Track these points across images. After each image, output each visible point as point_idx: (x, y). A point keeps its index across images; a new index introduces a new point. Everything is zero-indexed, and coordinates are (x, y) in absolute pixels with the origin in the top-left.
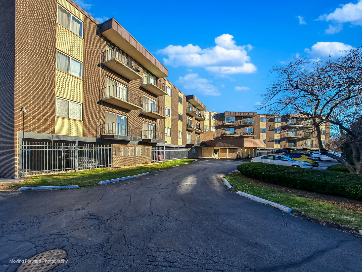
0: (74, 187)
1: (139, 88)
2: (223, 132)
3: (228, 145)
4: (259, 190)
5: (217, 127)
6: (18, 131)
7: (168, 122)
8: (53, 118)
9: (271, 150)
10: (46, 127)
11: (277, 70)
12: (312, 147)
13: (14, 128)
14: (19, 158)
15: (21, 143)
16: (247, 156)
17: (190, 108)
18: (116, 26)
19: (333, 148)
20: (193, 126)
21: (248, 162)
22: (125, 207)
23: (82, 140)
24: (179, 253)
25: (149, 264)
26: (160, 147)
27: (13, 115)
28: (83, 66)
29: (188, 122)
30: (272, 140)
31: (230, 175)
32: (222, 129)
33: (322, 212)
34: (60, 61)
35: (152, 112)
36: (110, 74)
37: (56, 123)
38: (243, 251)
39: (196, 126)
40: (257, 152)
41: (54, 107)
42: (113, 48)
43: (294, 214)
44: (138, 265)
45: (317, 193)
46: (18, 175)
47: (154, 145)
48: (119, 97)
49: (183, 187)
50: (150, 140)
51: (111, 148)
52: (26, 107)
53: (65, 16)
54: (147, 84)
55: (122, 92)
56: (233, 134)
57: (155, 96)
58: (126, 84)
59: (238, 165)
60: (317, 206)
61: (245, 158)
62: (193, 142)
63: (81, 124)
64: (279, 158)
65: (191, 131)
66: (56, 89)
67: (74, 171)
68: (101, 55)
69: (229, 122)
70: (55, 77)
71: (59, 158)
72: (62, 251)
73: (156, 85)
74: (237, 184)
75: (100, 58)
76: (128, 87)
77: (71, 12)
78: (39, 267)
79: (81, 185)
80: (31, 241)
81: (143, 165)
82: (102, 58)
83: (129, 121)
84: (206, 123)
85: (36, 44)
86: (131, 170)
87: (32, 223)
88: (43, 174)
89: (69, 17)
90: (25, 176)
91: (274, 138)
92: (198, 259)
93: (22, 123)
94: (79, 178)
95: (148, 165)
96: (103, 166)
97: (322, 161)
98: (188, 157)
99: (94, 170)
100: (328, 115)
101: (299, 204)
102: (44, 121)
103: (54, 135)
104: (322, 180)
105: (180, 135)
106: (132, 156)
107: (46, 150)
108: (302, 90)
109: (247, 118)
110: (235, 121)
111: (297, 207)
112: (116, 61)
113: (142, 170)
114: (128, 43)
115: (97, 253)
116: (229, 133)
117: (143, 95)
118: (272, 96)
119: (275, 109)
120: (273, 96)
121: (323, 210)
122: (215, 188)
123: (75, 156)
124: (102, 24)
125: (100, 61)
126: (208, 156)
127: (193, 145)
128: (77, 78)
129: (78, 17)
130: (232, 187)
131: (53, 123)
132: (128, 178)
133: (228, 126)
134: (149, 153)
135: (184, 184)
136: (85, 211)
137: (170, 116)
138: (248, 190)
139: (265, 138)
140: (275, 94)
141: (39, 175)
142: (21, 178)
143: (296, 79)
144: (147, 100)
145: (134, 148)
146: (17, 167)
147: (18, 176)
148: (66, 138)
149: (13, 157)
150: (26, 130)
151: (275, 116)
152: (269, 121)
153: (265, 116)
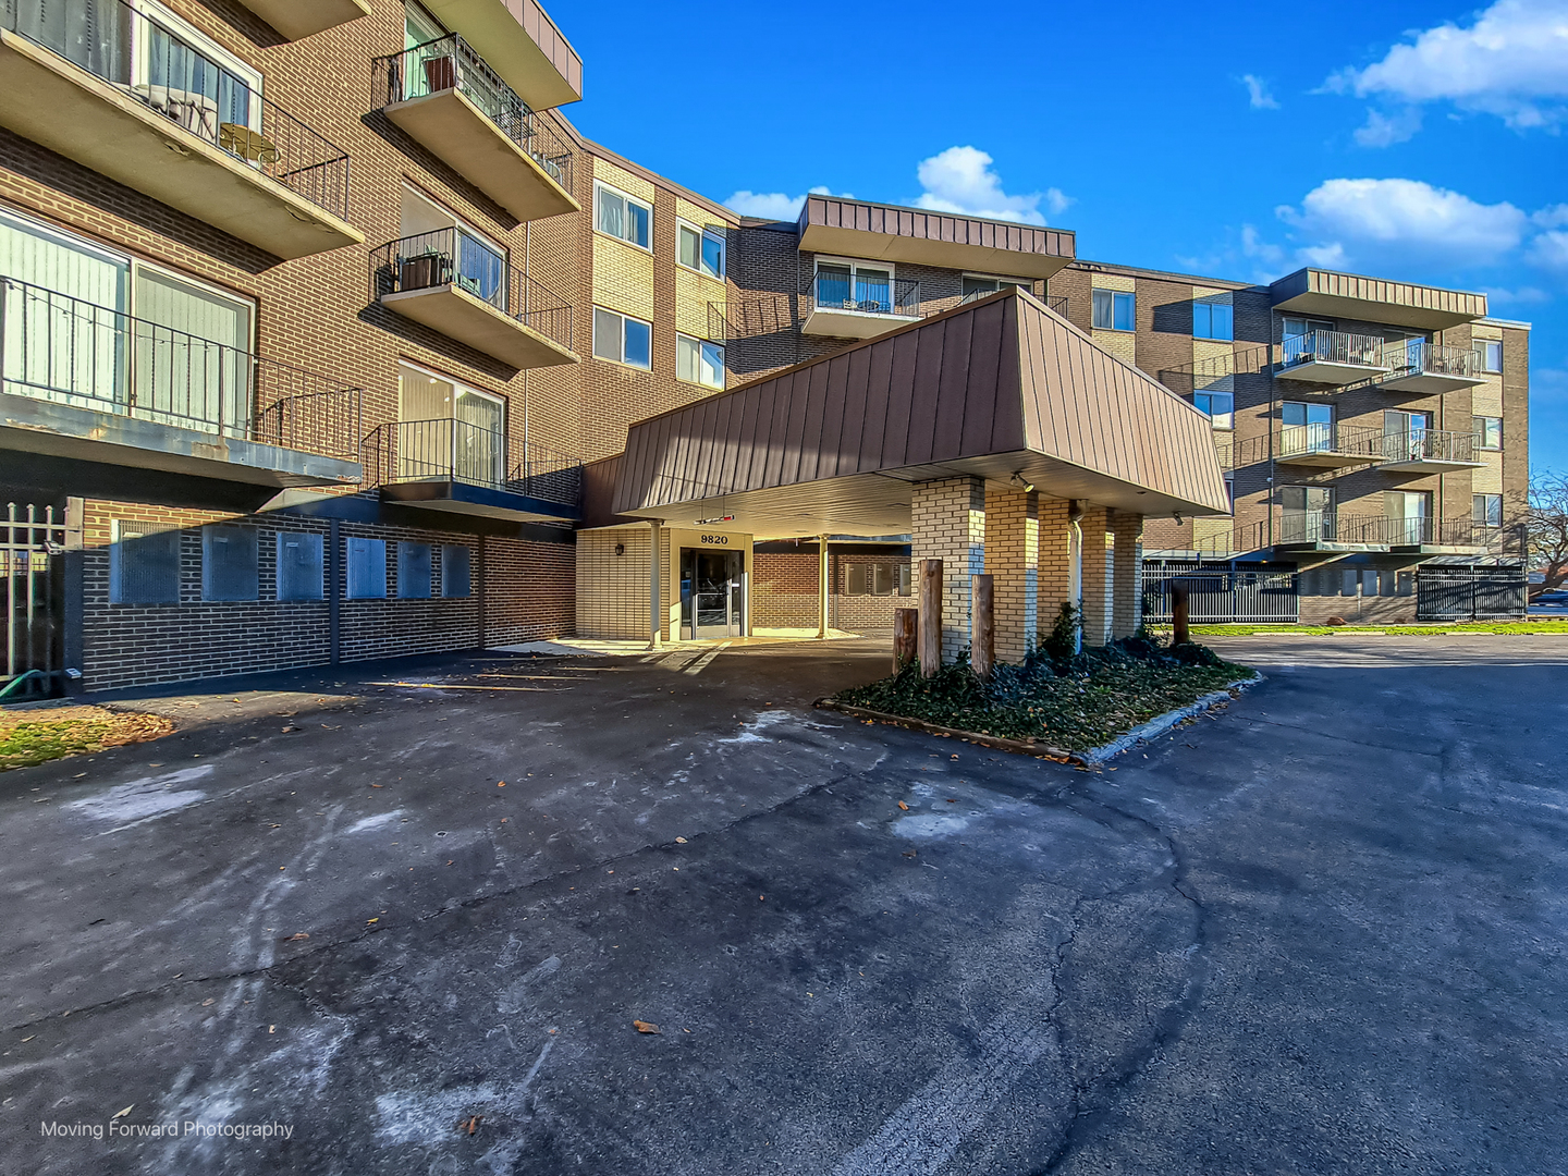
151: (1194, 287)
152: (1155, 328)
153: (1127, 285)
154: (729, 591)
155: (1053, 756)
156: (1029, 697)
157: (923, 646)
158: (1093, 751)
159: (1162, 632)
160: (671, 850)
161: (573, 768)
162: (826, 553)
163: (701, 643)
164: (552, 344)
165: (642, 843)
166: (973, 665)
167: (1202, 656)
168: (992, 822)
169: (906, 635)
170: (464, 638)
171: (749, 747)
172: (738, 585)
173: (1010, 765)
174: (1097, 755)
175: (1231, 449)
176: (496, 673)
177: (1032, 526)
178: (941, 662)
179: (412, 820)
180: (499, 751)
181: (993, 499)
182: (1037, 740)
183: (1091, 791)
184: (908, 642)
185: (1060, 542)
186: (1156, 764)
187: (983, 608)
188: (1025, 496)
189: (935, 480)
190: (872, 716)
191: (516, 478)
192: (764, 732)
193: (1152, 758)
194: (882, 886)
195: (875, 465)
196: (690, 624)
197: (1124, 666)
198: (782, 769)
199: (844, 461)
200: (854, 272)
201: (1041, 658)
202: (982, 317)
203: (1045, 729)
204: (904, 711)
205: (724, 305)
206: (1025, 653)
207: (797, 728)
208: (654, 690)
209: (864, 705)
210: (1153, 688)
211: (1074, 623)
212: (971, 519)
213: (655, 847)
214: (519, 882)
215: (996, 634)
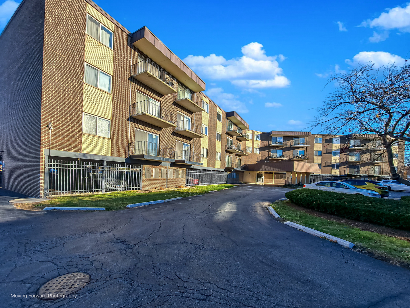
0: (101, 209)
1: (173, 104)
2: (269, 155)
3: (274, 170)
4: (313, 221)
5: (262, 149)
6: (44, 148)
7: (204, 142)
8: (80, 135)
9: (327, 176)
10: (73, 145)
11: (337, 79)
12: (380, 173)
13: (40, 145)
14: (44, 177)
15: (47, 161)
16: (297, 183)
17: (230, 126)
18: (148, 35)
19: (407, 176)
20: (233, 146)
21: (299, 189)
22: (154, 232)
23: (111, 159)
24: (215, 286)
25: (180, 296)
26: (196, 169)
27: (39, 131)
28: (112, 79)
29: (228, 143)
30: (329, 164)
31: (277, 203)
32: (268, 151)
33: (395, 250)
34: (88, 74)
35: (187, 130)
36: (141, 88)
37: (83, 141)
38: (292, 289)
39: (237, 147)
40: (310, 178)
41: (81, 123)
42: (145, 60)
43: (357, 250)
44: (167, 296)
45: (388, 226)
46: (43, 194)
47: (188, 167)
48: (150, 113)
49: (220, 214)
50: (184, 162)
51: (140, 169)
52: (52, 123)
53: (95, 26)
54: (182, 99)
55: (153, 109)
56: (281, 157)
57: (191, 112)
58: (158, 99)
59: (286, 192)
60: (387, 242)
61: (295, 185)
62: (233, 165)
63: (109, 142)
64: (338, 185)
65: (231, 153)
66: (83, 105)
67: (100, 193)
68: (131, 67)
69: (277, 143)
70: (83, 91)
71: (85, 179)
72: (85, 274)
73: (192, 100)
74: (285, 213)
75: (131, 71)
76: (160, 103)
77: (101, 22)
78: (61, 289)
79: (108, 207)
80: (53, 262)
81: (176, 189)
82: (133, 71)
83: (161, 140)
84: (249, 143)
85: (64, 56)
86: (162, 194)
87: (55, 244)
88: (69, 195)
89: (99, 27)
90: (51, 196)
91: (331, 162)
92: (237, 294)
93: (48, 140)
94: (106, 200)
95: (181, 189)
96: (132, 188)
97: (393, 191)
98: (227, 182)
99: (122, 193)
100: (403, 133)
101: (364, 239)
102: (70, 139)
103: (81, 154)
104: (394, 211)
105: (218, 156)
106: (164, 178)
107: (72, 170)
108: (368, 102)
109: (298, 138)
110: (284, 142)
111: (361, 242)
112: (148, 74)
113: (174, 194)
114: (162, 54)
115: (122, 280)
116: (276, 156)
117: (177, 111)
118: (330, 110)
119: (334, 126)
120: (332, 110)
121: (395, 247)
122: (259, 217)
123: (102, 177)
124: (133, 34)
125: (130, 74)
126: (251, 181)
127: (233, 168)
128: (105, 92)
129: (108, 27)
130: (279, 216)
131: (80, 140)
132: (158, 203)
133: (275, 148)
134: (183, 175)
135: (222, 211)
136: (110, 234)
137: (207, 135)
138: (298, 221)
139: (320, 162)
140: (334, 107)
141: (64, 196)
142: (47, 198)
143: (361, 90)
144: (181, 116)
145: (165, 169)
146: (42, 187)
147: (43, 196)
148: (93, 157)
149: (39, 175)
150: (52, 147)
151: (333, 136)
152: (326, 142)
153: (321, 137)
154: (262, 178)
175: (339, 160)
205: (260, 143)
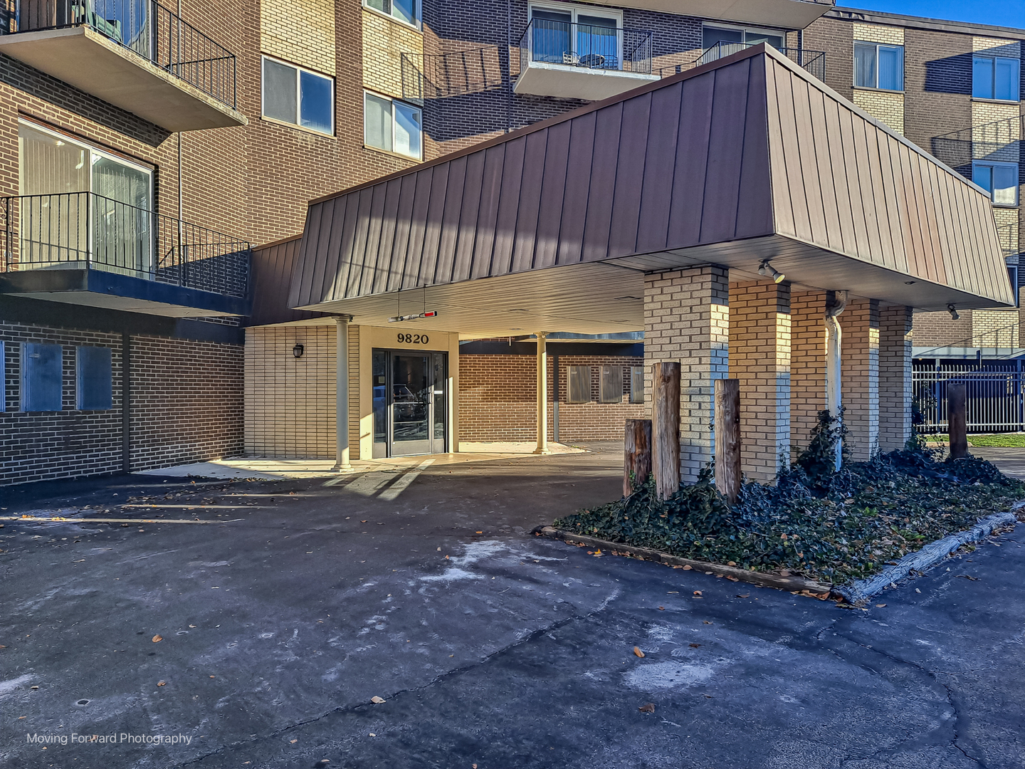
5: (440, 115)
151: (975, 39)
152: (929, 87)
153: (896, 36)
154: (432, 399)
155: (812, 591)
156: (782, 522)
157: (659, 463)
158: (858, 584)
159: (937, 443)
160: (365, 711)
161: (244, 617)
162: (544, 355)
163: (398, 462)
164: (211, 101)
165: (331, 704)
166: (718, 485)
167: (984, 471)
168: (743, 670)
169: (638, 451)
170: (106, 460)
171: (458, 584)
172: (441, 392)
173: (762, 602)
174: (862, 590)
175: (1015, 228)
176: (146, 503)
177: (784, 323)
178: (680, 482)
179: (44, 687)
180: (152, 599)
181: (737, 291)
182: (792, 573)
183: (856, 632)
184: (642, 458)
185: (817, 341)
186: (929, 600)
187: (728, 418)
188: (776, 288)
189: (671, 270)
190: (601, 546)
191: (169, 264)
192: (474, 567)
193: (926, 592)
194: (616, 749)
195: (601, 252)
196: (385, 439)
197: (892, 484)
198: (496, 610)
199: (565, 248)
200: (575, 19)
201: (796, 476)
202: (724, 76)
203: (802, 560)
204: (639, 540)
205: (421, 58)
206: (777, 470)
207: (512, 562)
208: (341, 519)
209: (590, 533)
210: (927, 510)
211: (833, 435)
212: (713, 315)
213: (346, 707)
214: (182, 756)
215: (743, 448)
